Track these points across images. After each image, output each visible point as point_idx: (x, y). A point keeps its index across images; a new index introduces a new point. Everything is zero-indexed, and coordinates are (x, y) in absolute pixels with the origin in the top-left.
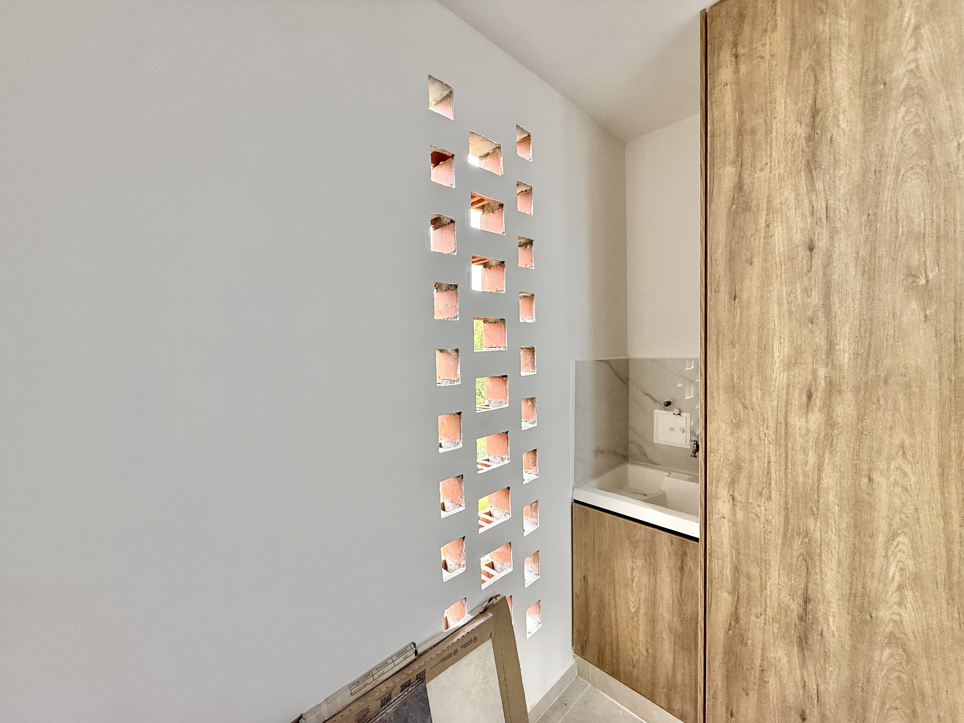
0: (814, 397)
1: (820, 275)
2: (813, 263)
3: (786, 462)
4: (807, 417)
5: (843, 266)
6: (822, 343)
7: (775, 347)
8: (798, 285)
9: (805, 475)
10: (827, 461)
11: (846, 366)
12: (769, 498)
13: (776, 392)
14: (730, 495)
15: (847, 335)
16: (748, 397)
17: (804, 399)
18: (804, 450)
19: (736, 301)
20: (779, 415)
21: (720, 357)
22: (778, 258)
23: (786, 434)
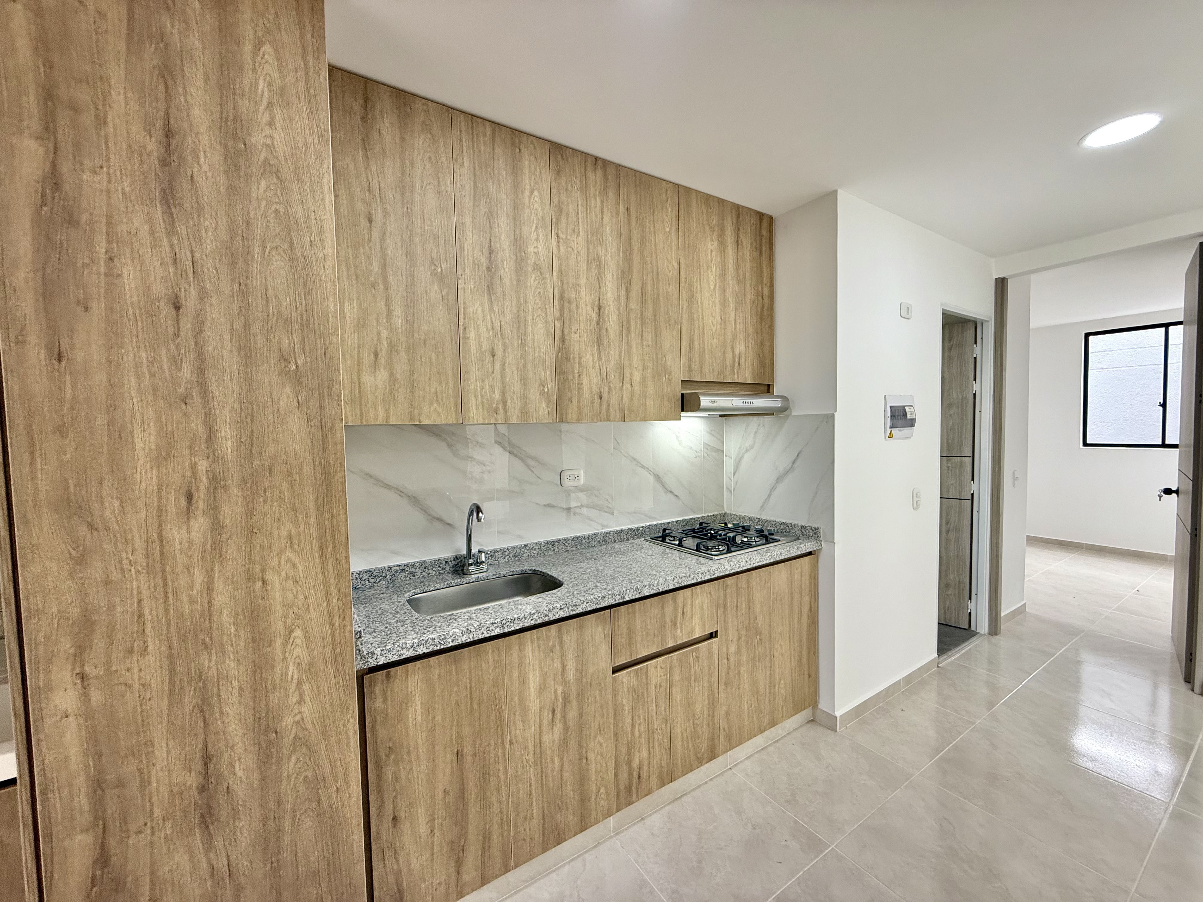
0: (195, 498)
1: (192, 342)
2: (181, 325)
3: (166, 593)
4: (188, 525)
5: (218, 338)
6: (201, 430)
7: (136, 436)
8: (164, 351)
9: (192, 601)
10: (217, 575)
11: (230, 457)
12: (145, 651)
13: (143, 499)
14: (77, 674)
15: (228, 421)
16: (97, 513)
17: (183, 502)
18: (188, 569)
19: (63, 363)
20: (150, 529)
21: (37, 454)
22: (130, 308)
23: (162, 553)
